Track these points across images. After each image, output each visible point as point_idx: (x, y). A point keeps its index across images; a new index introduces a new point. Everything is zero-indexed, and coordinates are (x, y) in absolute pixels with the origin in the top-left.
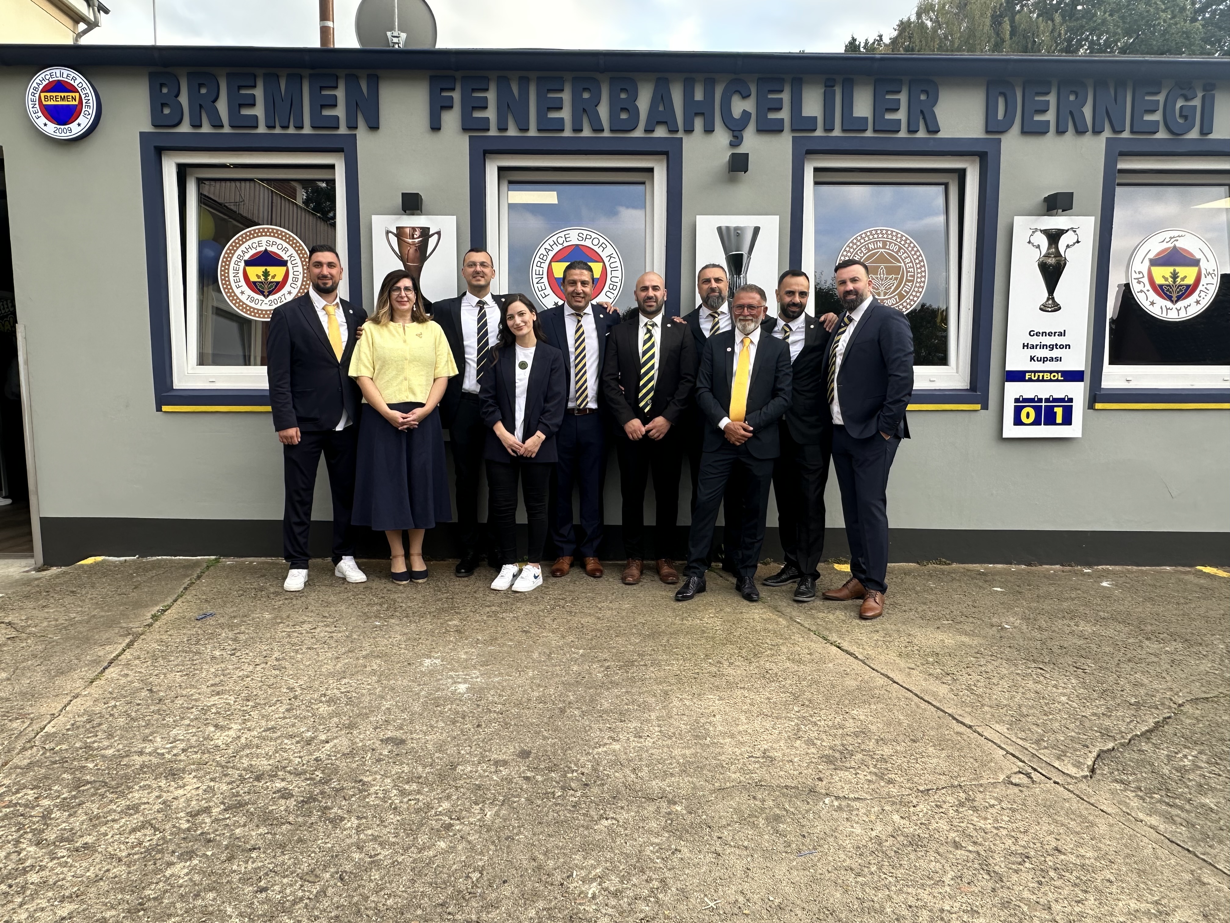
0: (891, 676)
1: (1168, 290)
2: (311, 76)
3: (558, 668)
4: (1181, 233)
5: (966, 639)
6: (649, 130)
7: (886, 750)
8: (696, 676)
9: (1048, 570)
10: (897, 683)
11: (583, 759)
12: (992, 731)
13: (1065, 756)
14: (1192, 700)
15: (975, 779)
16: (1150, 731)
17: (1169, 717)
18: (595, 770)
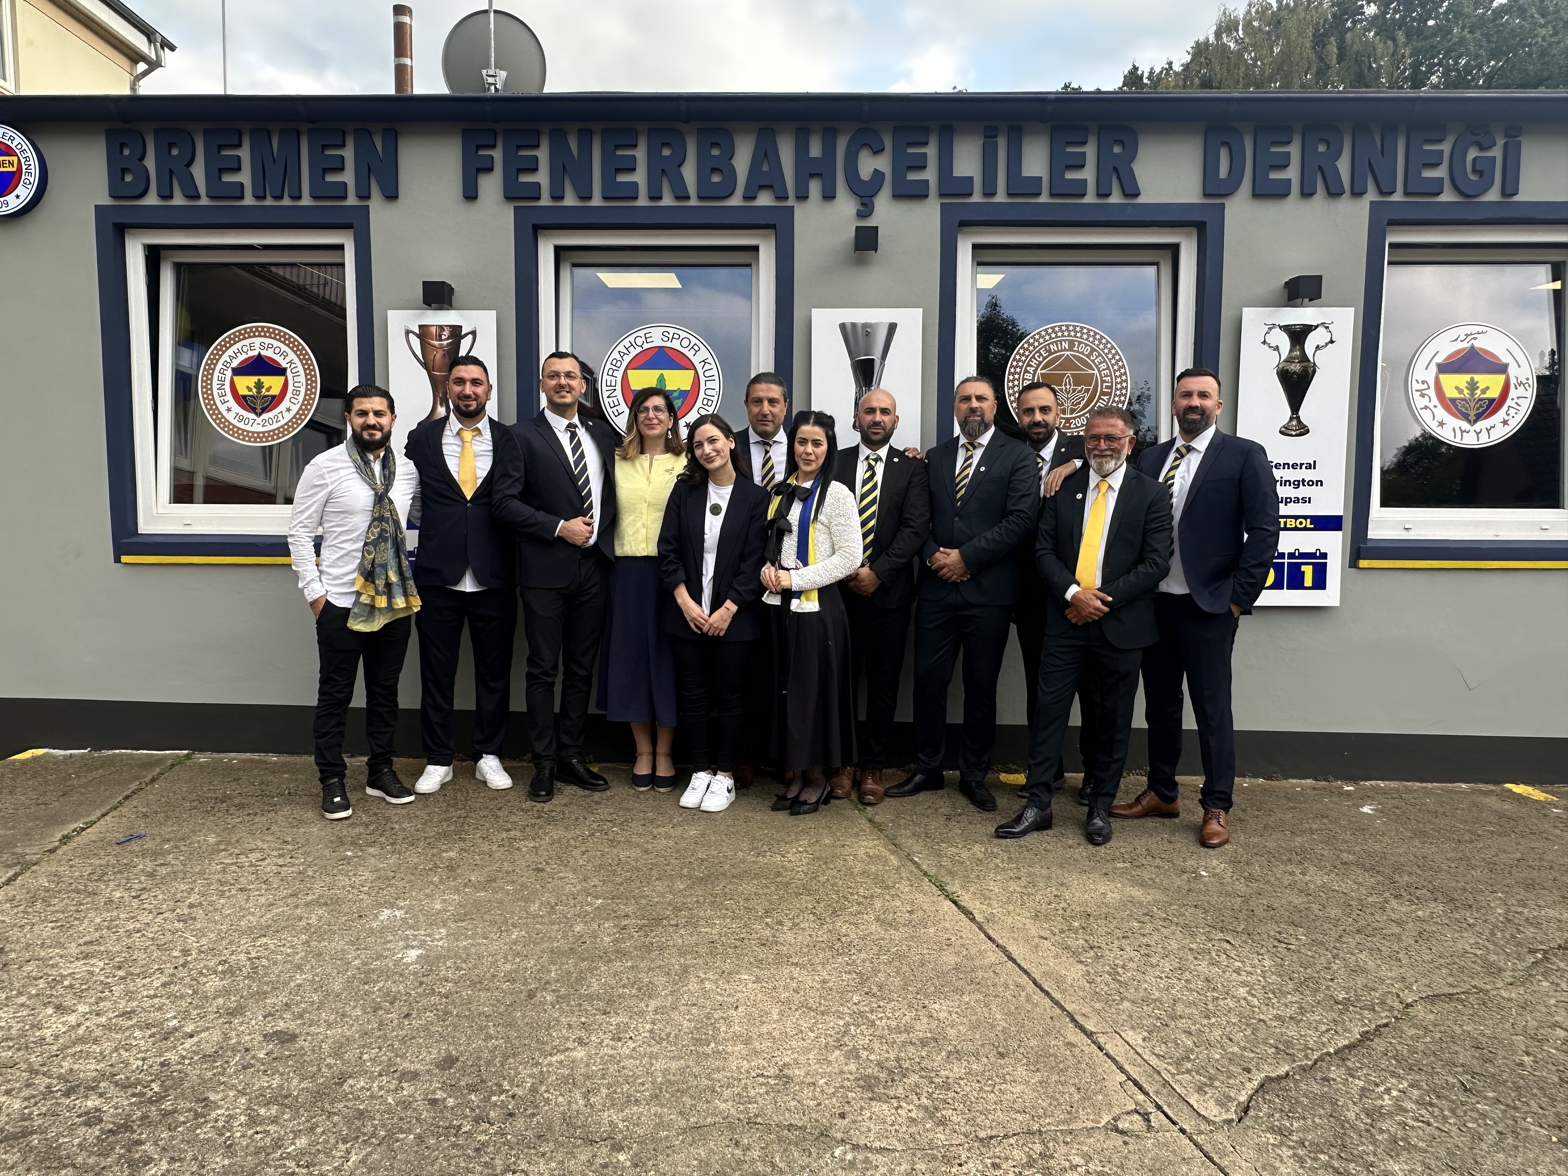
0: (1010, 949)
1: (1463, 406)
2: (310, 131)
3: (556, 927)
4: (1481, 329)
5: (1137, 893)
6: (749, 196)
7: (956, 1069)
8: (738, 943)
9: (1294, 786)
10: (1014, 961)
11: (524, 1072)
12: (1120, 1042)
13: (1211, 1085)
14: (1428, 997)
15: (1065, 1122)
16: (1350, 1047)
17: (1386, 1025)
18: (534, 1090)
